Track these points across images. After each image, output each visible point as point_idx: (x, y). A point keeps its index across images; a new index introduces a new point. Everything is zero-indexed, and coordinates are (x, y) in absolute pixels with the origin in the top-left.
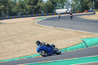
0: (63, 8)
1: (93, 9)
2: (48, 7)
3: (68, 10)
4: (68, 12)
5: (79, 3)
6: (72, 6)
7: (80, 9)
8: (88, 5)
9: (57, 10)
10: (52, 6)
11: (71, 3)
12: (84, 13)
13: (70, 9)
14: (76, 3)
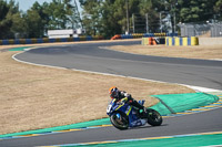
0: (64, 28)
1: (131, 32)
2: (30, 23)
3: (75, 32)
4: (75, 36)
5: (101, 17)
6: (85, 23)
7: (101, 32)
8: (120, 22)
9: (50, 32)
10: (39, 22)
11: (81, 17)
12: (111, 41)
13: (79, 31)
14: (94, 18)
